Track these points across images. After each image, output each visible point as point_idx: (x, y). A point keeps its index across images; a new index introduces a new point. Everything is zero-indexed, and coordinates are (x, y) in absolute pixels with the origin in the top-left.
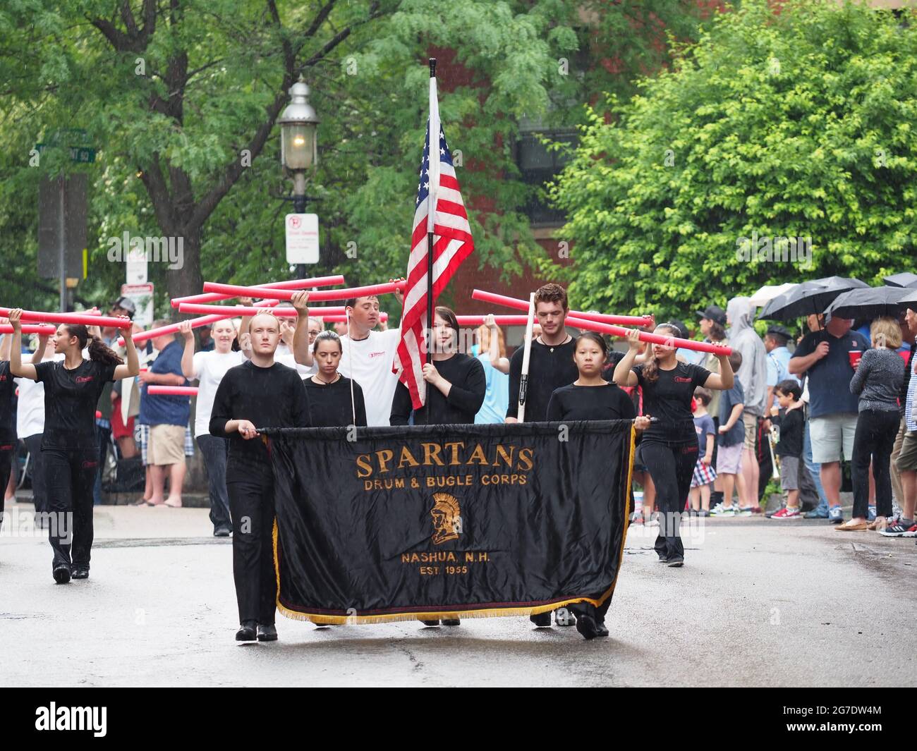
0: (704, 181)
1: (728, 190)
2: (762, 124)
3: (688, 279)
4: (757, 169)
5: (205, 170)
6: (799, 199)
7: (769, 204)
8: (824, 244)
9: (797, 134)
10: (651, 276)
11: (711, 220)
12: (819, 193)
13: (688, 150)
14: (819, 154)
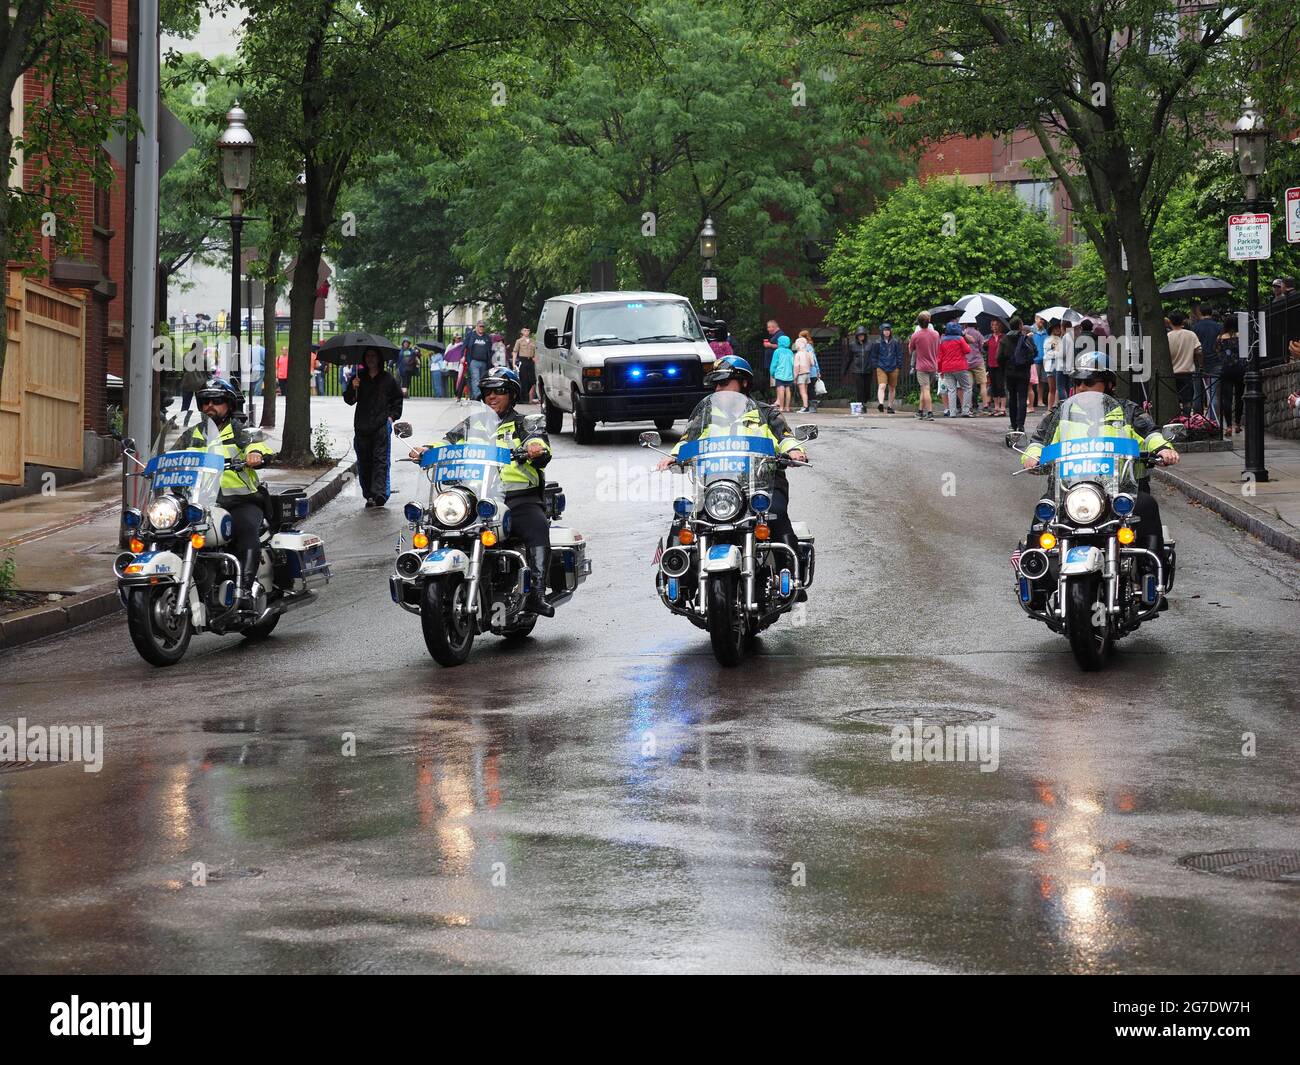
0: (890, 263)
1: (901, 268)
2: (917, 238)
3: (882, 307)
4: (914, 258)
5: (667, 257)
6: (933, 271)
7: (919, 274)
8: (944, 292)
9: (932, 242)
10: (865, 306)
11: (893, 281)
12: (942, 269)
13: (883, 249)
14: (942, 251)
